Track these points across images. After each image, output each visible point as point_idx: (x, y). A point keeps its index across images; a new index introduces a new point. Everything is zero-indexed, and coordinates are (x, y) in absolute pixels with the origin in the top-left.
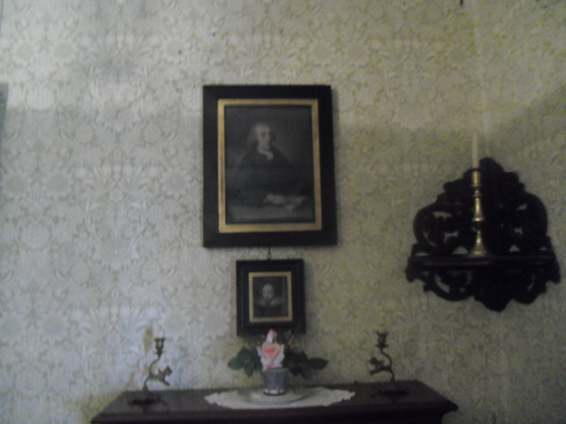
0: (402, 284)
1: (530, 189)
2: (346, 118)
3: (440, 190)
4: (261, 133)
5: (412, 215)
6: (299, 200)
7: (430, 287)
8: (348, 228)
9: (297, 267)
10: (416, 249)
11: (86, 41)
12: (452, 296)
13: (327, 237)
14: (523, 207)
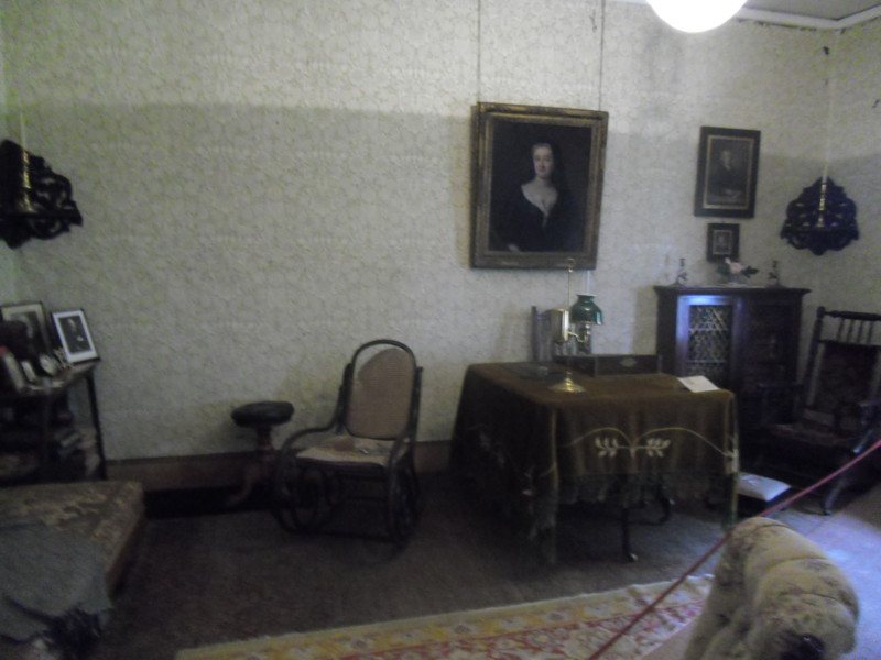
0: (778, 239)
1: (850, 196)
2: (764, 149)
3: (800, 191)
4: (726, 155)
5: (787, 204)
6: (739, 193)
7: (791, 242)
8: (759, 209)
9: (736, 228)
10: (787, 222)
11: (644, 94)
12: (799, 247)
13: (749, 213)
14: (843, 205)
